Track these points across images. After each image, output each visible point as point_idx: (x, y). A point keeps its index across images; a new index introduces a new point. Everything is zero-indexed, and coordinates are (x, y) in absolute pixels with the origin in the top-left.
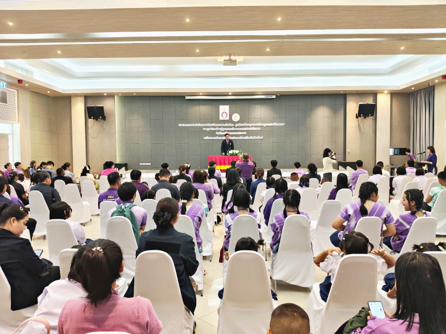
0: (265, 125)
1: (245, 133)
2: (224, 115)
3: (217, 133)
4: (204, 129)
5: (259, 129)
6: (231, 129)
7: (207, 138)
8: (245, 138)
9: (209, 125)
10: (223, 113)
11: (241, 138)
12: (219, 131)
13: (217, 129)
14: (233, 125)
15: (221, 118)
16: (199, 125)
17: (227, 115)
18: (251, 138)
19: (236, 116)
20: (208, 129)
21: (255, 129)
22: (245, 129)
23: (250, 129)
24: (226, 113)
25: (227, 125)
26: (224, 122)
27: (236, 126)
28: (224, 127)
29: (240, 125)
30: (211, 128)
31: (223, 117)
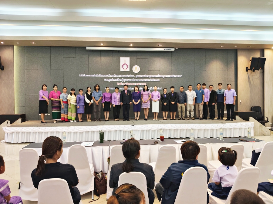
0: (164, 76)
2: (125, 66)
3: (118, 84)
5: (158, 80)
6: (131, 80)
9: (110, 75)
12: (120, 82)
14: (133, 76)
16: (100, 75)
18: (151, 88)
19: (136, 68)
20: (109, 80)
21: (154, 80)
22: (145, 80)
26: (125, 73)
27: (136, 77)
28: (125, 78)
30: (113, 79)
31: (123, 68)
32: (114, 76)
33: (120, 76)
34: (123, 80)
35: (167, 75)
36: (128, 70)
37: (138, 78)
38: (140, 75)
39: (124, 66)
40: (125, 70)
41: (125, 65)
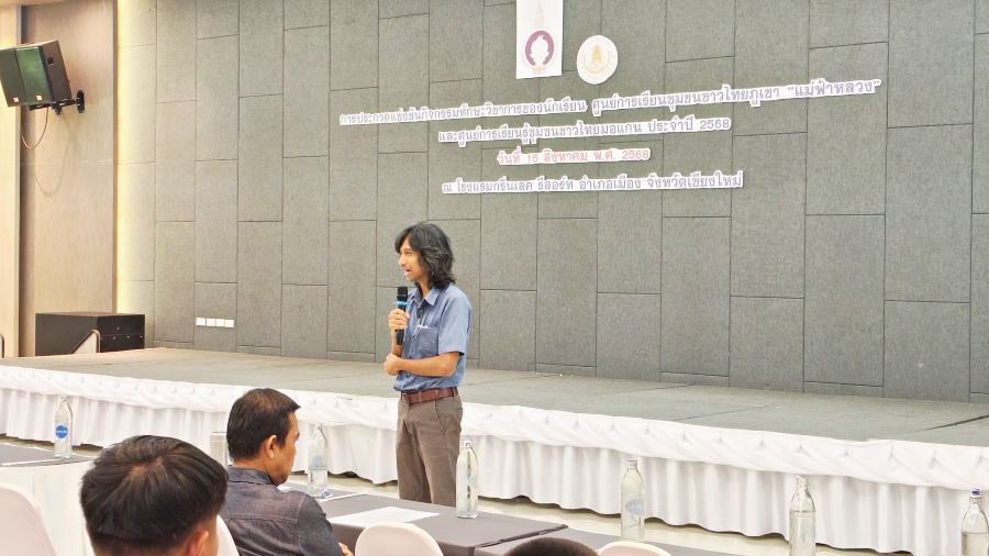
0: (756, 96)
1: (643, 154)
2: (540, 47)
3: (504, 158)
4: (444, 136)
5: (722, 123)
6: (569, 132)
7: (455, 187)
8: (644, 183)
9: (465, 111)
10: (534, 37)
11: (622, 182)
12: (510, 146)
13: (503, 133)
14: (580, 106)
15: (524, 71)
16: (425, 114)
17: (551, 49)
18: (675, 181)
19: (597, 51)
20: (461, 138)
21: (697, 125)
22: (645, 128)
23: (667, 127)
24: (547, 37)
25: (550, 106)
26: (538, 88)
27: (597, 111)
28: (537, 120)
29: (618, 102)
30: (479, 129)
31: (531, 61)
32: (487, 110)
33: (512, 110)
34: (529, 133)
35: (780, 82)
36: (555, 69)
37: (608, 116)
38: (616, 97)
39: (534, 46)
40: (539, 69)
41: (540, 38)
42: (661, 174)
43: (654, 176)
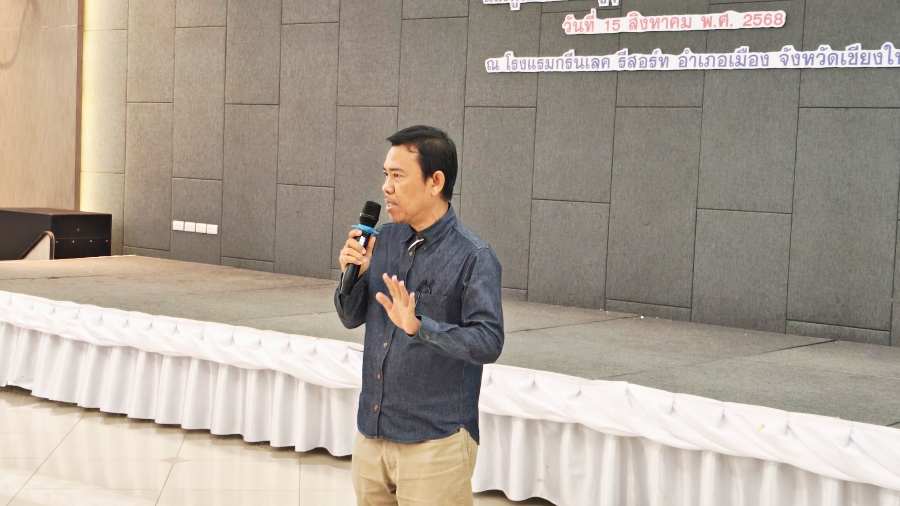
1: (775, 18)
3: (572, 25)
7: (504, 63)
8: (774, 60)
12: (581, 9)
42: (800, 47)
43: (790, 50)
